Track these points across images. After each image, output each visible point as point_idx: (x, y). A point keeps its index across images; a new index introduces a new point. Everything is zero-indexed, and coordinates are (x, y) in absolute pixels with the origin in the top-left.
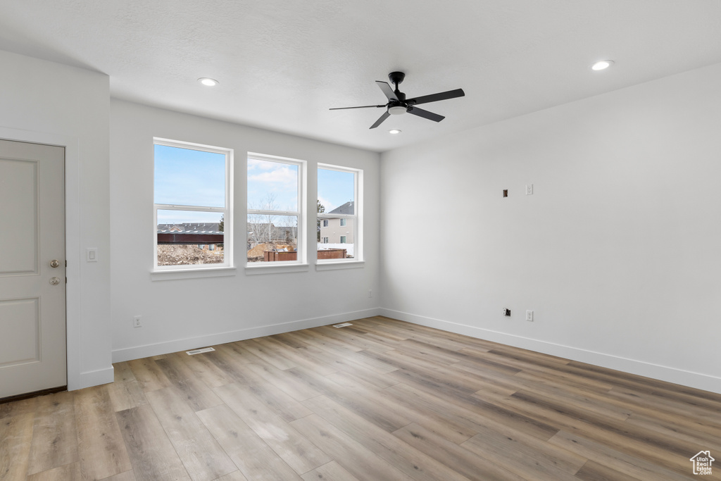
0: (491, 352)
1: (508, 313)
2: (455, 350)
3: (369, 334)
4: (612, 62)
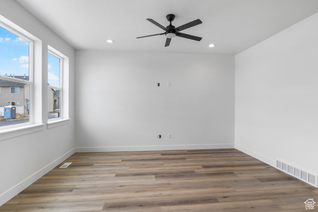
0: (162, 155)
1: (160, 136)
2: (151, 158)
3: (95, 165)
4: (215, 45)
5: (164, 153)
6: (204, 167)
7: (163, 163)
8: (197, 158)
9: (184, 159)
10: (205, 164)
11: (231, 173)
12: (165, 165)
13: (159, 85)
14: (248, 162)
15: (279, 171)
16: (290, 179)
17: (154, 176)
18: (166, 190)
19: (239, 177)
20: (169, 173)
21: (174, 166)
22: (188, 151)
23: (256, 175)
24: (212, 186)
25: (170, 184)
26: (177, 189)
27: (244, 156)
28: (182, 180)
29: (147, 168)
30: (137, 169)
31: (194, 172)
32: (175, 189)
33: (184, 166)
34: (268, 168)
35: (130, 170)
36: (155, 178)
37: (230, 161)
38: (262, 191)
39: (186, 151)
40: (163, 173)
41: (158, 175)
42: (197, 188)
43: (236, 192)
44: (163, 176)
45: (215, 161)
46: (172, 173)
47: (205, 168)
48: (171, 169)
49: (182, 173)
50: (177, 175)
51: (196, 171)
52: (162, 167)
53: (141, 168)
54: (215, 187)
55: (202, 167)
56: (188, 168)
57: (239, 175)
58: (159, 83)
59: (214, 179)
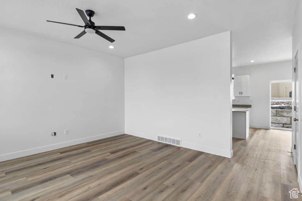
5: (63, 151)
6: (112, 153)
7: (68, 160)
8: (101, 148)
9: (89, 151)
10: (111, 150)
11: (134, 152)
12: (73, 161)
13: (52, 76)
14: (140, 141)
15: (159, 143)
16: (167, 146)
17: (69, 175)
18: (92, 182)
19: (141, 153)
20: (84, 167)
21: (84, 160)
22: (88, 144)
23: (150, 148)
24: (128, 165)
25: (92, 176)
26: (102, 178)
27: (135, 138)
28: (101, 169)
29: (53, 170)
30: (40, 176)
31: (106, 159)
32: (100, 178)
33: (93, 157)
34: (153, 142)
35: (29, 179)
36: (71, 177)
37: (128, 144)
38: (159, 157)
39: (86, 144)
40: (77, 169)
41: (73, 173)
42: (117, 170)
43: (145, 163)
44: (78, 172)
45: (117, 146)
46: (86, 167)
47: (114, 154)
48: (83, 164)
49: (96, 163)
50: (93, 167)
51: (107, 158)
52: (71, 164)
53: (44, 173)
54: (130, 165)
55: (110, 154)
56: (98, 158)
57: (140, 152)
58: (52, 74)
59: (126, 160)
